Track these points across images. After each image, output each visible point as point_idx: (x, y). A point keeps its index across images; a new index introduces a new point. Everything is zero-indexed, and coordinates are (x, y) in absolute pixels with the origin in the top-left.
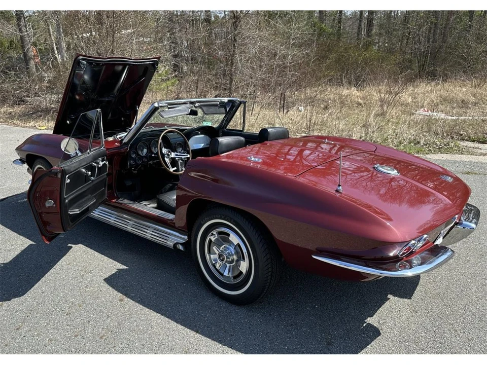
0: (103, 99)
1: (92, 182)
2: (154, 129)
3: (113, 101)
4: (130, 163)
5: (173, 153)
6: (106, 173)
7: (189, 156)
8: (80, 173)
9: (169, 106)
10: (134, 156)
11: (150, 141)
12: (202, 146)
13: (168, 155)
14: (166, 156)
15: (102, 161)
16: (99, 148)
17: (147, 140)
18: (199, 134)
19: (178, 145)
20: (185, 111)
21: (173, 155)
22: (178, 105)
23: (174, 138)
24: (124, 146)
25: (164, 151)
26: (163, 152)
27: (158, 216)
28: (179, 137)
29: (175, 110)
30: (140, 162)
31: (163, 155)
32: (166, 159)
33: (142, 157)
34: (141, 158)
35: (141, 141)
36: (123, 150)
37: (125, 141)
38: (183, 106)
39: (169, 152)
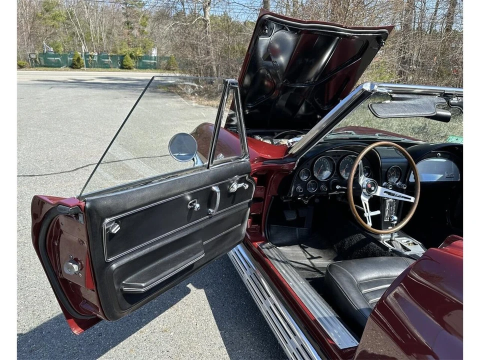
0: (293, 86)
1: (210, 218)
2: (354, 135)
3: (307, 89)
4: (295, 189)
5: (379, 188)
6: (249, 201)
7: (412, 200)
8: (182, 201)
9: (394, 96)
10: (304, 178)
11: (340, 157)
12: (438, 177)
13: (369, 190)
14: (365, 191)
15: (239, 182)
16: (236, 159)
17: (335, 155)
18: (437, 157)
19: (392, 171)
20: (428, 108)
21: (379, 192)
22: (415, 96)
23: (389, 157)
24: (288, 160)
25: (364, 180)
26: (361, 183)
27: (315, 321)
28: (397, 155)
29: (404, 105)
30: (313, 190)
31: (358, 190)
32: (362, 197)
33: (320, 182)
34: (317, 183)
35: (324, 153)
36: (286, 166)
37: (294, 151)
38: (425, 99)
39: (373, 184)
